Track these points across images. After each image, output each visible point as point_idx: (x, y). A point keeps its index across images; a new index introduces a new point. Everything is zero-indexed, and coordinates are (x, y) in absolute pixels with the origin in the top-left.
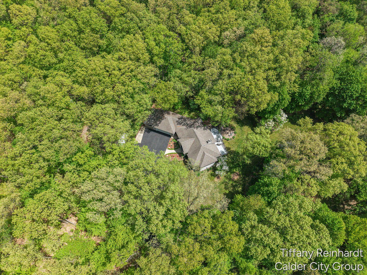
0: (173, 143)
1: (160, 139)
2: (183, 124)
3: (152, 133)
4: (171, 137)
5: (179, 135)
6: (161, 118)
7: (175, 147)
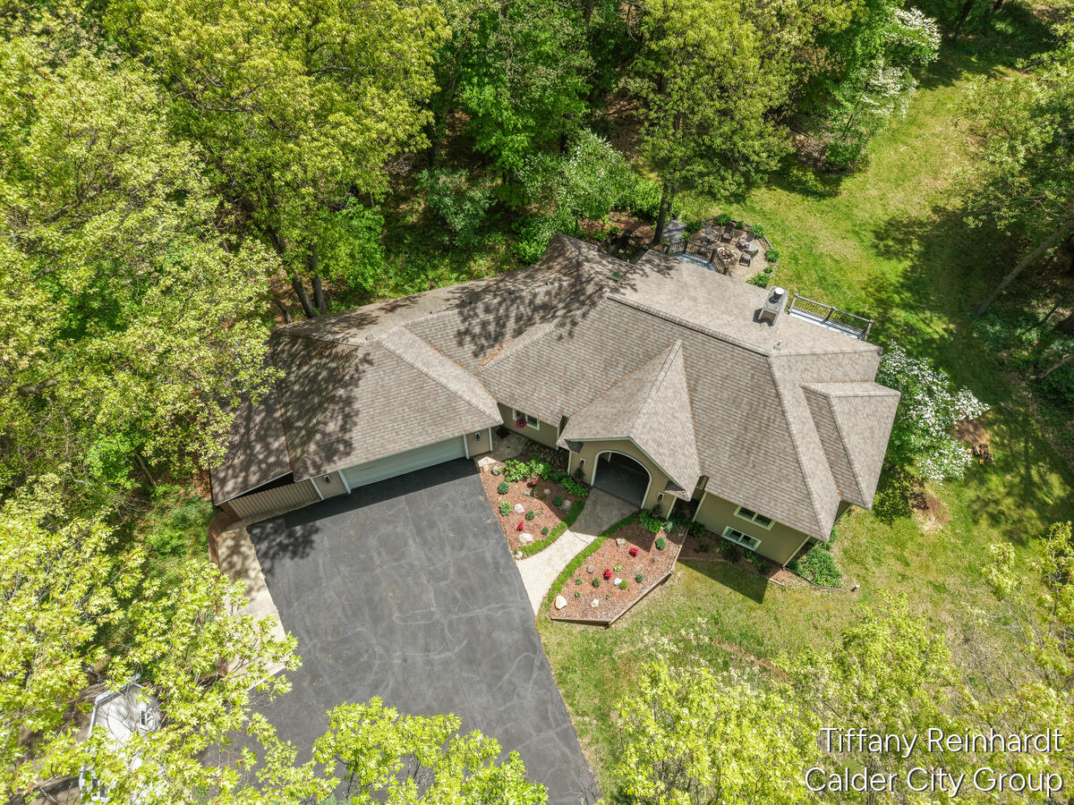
0: (522, 488)
1: (419, 532)
2: (511, 324)
3: (331, 532)
4: (476, 470)
5: (541, 404)
6: (335, 379)
7: (555, 505)
